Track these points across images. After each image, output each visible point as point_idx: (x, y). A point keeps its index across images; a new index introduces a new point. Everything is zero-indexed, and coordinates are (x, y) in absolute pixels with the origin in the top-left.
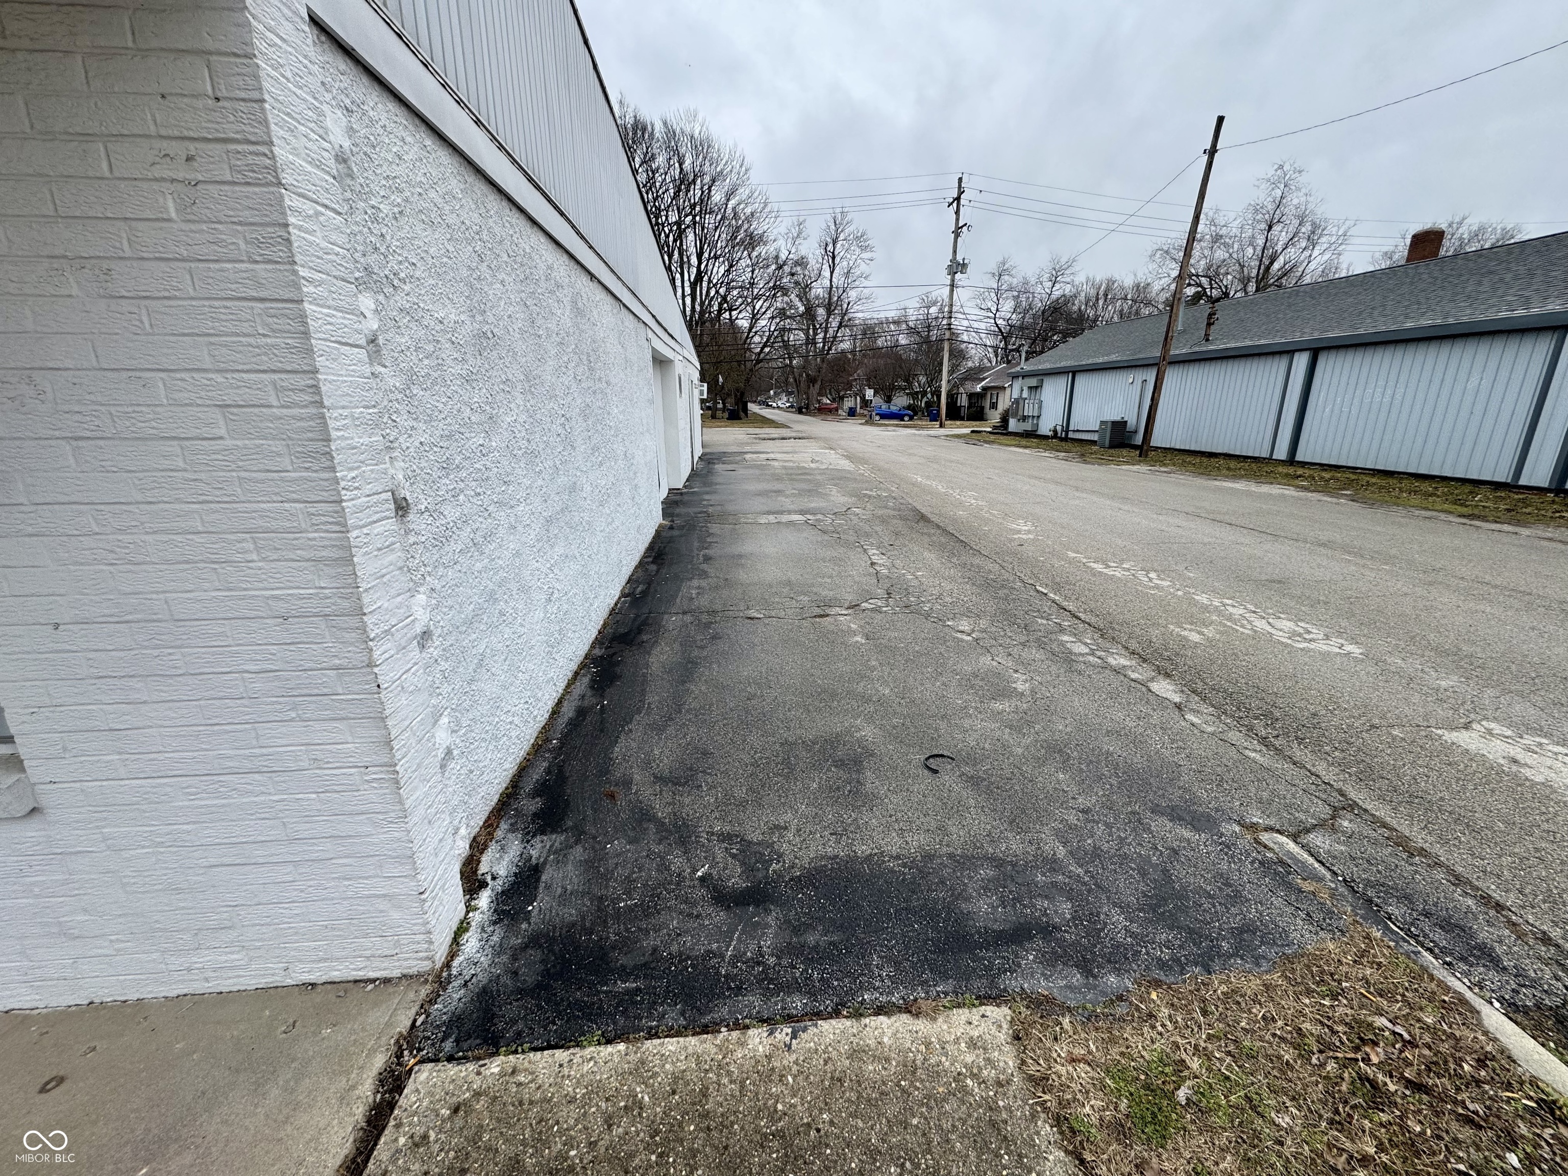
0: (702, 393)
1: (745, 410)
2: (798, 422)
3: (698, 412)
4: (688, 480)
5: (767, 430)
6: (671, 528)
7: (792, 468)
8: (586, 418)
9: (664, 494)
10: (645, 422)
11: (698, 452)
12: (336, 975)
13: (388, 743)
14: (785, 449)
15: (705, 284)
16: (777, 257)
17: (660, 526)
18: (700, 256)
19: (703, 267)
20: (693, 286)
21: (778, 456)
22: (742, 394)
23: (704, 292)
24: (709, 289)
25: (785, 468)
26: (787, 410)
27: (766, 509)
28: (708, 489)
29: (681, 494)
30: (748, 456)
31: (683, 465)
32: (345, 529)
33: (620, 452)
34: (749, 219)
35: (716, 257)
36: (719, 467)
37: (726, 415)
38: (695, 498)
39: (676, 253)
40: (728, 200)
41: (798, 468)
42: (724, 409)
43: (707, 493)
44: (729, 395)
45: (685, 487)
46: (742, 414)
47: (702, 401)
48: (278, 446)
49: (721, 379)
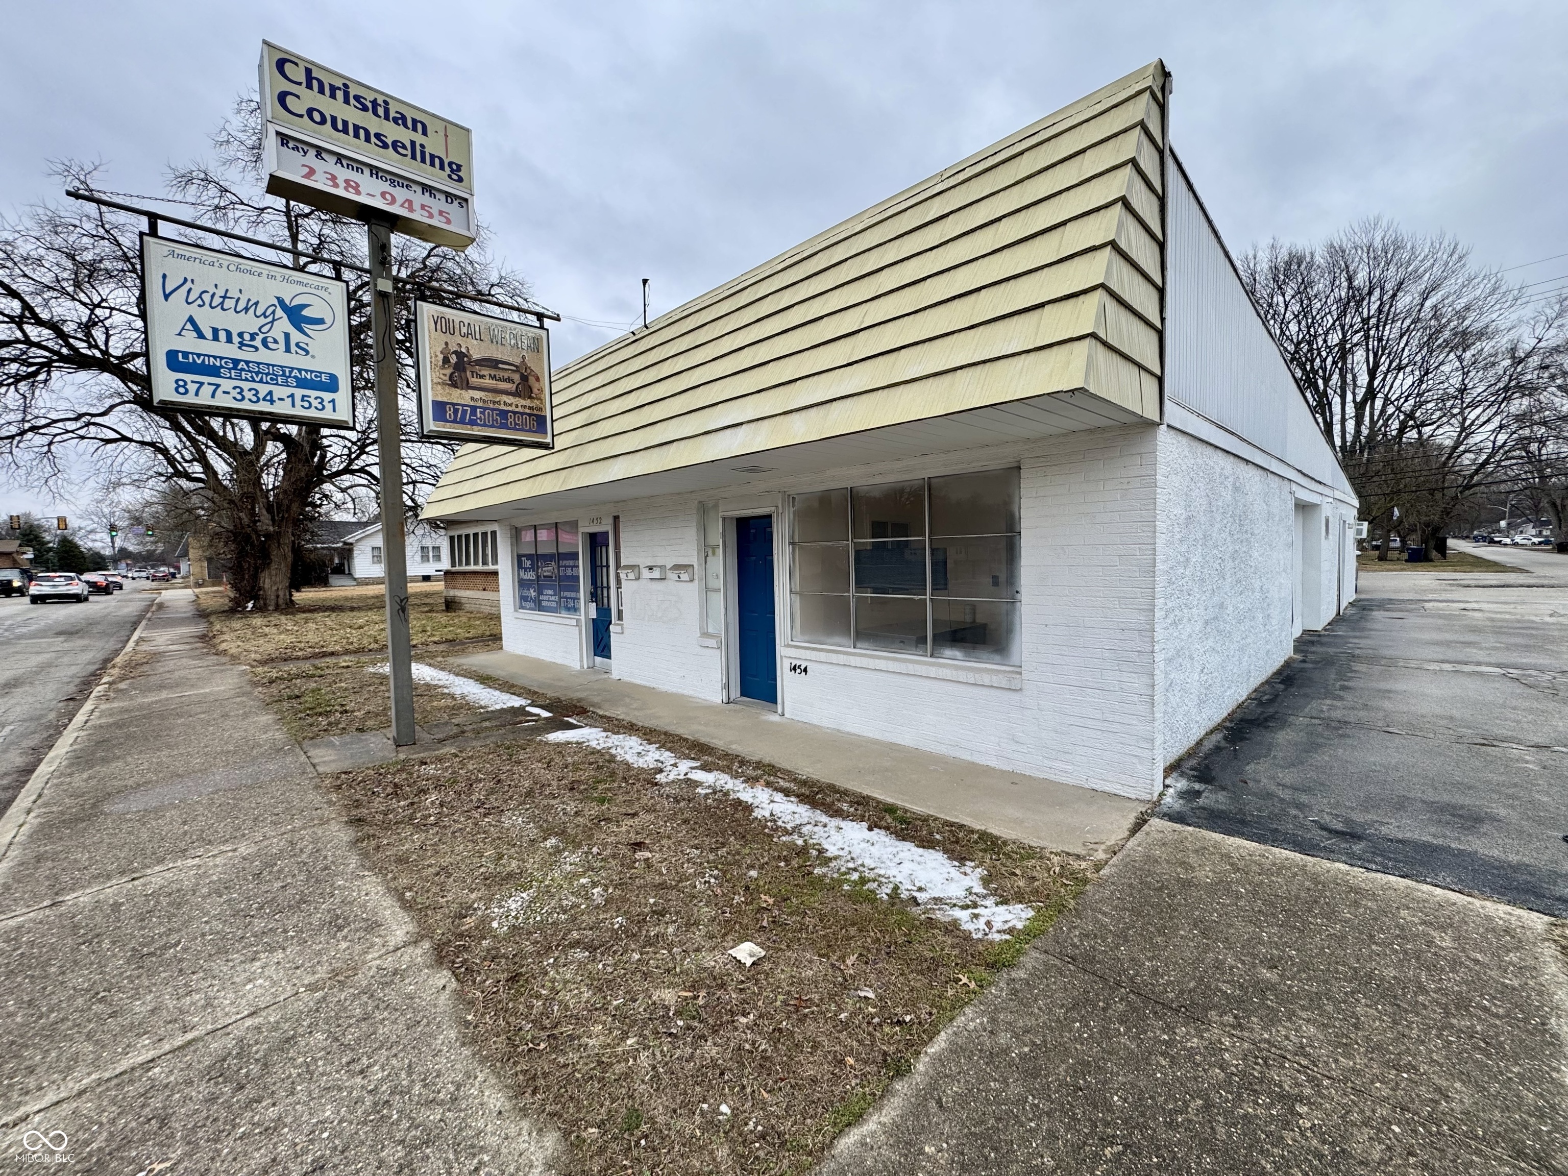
0: (1359, 532)
1: (1442, 548)
2: (1550, 565)
3: (1352, 552)
4: (1329, 624)
5: (1476, 575)
6: (1304, 661)
7: (1507, 621)
8: (1234, 559)
9: (1297, 633)
10: (1282, 562)
11: (1349, 596)
12: (1107, 789)
13: (1153, 686)
14: (1503, 599)
15: (1379, 403)
16: (1513, 350)
17: (1290, 658)
18: (1372, 374)
19: (1376, 383)
20: (1360, 407)
21: (1485, 606)
22: (1437, 529)
23: (1377, 413)
24: (1384, 406)
25: (1492, 620)
26: (1534, 547)
27: (1441, 657)
28: (1358, 634)
29: (1319, 636)
30: (1428, 605)
31: (1324, 607)
32: (1154, 598)
33: (1257, 585)
34: (1461, 315)
35: (1400, 368)
36: (1377, 614)
37: (1405, 556)
38: (1339, 640)
39: (1336, 377)
40: (1425, 299)
41: (1518, 621)
42: (1402, 549)
43: (1355, 637)
44: (1413, 530)
45: (1325, 629)
46: (1434, 554)
47: (1360, 542)
48: (1136, 568)
49: (1396, 512)
